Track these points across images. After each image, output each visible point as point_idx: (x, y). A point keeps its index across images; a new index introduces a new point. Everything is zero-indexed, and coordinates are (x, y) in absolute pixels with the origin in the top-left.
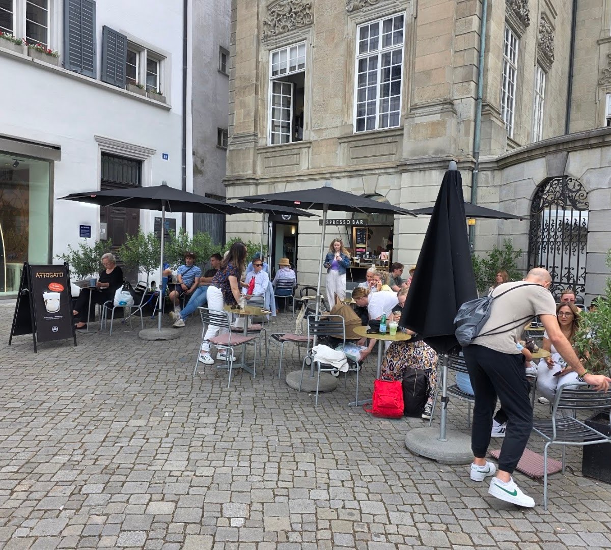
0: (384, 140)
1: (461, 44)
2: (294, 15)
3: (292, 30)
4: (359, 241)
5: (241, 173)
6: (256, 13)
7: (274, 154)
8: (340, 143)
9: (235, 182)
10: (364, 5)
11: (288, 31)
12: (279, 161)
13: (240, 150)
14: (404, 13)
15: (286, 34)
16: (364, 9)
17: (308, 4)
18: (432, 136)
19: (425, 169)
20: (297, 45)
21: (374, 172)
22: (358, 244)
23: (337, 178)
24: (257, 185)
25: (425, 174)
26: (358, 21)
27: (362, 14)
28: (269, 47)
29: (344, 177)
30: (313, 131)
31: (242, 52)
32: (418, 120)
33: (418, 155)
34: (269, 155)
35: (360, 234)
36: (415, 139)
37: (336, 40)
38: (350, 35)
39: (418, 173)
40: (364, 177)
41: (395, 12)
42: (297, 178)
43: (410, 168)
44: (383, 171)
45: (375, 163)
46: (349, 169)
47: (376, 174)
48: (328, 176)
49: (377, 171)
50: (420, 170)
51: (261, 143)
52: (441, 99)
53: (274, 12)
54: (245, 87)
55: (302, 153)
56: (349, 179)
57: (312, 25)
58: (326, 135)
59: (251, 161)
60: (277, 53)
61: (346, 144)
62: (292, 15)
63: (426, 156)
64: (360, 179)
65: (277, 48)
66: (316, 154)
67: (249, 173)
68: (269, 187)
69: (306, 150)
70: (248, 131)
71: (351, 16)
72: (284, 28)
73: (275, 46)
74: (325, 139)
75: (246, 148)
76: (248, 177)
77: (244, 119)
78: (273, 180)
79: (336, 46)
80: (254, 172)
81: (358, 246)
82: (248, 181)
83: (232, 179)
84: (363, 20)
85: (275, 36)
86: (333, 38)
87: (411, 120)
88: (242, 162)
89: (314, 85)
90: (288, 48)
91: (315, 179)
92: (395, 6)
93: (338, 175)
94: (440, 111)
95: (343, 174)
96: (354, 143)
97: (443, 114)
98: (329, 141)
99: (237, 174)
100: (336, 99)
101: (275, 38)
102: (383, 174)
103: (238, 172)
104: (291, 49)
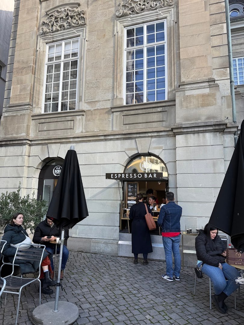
0: (154, 110)
1: (216, 41)
2: (70, 18)
3: (68, 28)
4: (130, 194)
5: (15, 135)
6: (36, 17)
7: (47, 120)
8: (113, 112)
9: (8, 143)
10: (131, 13)
11: (64, 30)
12: (52, 126)
13: (15, 116)
14: (165, 21)
15: (62, 31)
16: (131, 16)
17: (83, 11)
18: (203, 106)
19: (198, 132)
20: (71, 40)
21: (147, 135)
22: (130, 196)
23: (111, 140)
24: (30, 145)
25: (199, 136)
26: (125, 24)
27: (129, 19)
28: (46, 41)
29: (117, 139)
30: (86, 103)
31: (21, 43)
32: (188, 93)
33: (191, 120)
34: (43, 121)
35: (131, 188)
36: (187, 107)
37: (107, 37)
38: (119, 33)
39: (192, 135)
40: (137, 139)
41: (157, 19)
42: (71, 140)
43: (185, 130)
44: (156, 134)
45: (146, 128)
46: (123, 133)
47: (149, 137)
48: (103, 138)
49: (150, 135)
50: (194, 133)
51: (37, 111)
52: (205, 78)
53: (52, 16)
54: (23, 68)
55: (76, 120)
56: (122, 141)
57: (85, 26)
58: (98, 106)
59: (25, 125)
60: (53, 46)
61: (118, 113)
62: (68, 18)
63: (199, 121)
64: (133, 141)
65: (53, 42)
66: (89, 120)
67: (23, 135)
68: (42, 148)
69: (80, 117)
70: (23, 101)
71: (120, 20)
72: (61, 27)
73: (51, 40)
74: (98, 109)
75: (21, 115)
76: (22, 138)
77: (20, 92)
78: (46, 142)
79: (107, 41)
80: (28, 134)
81: (129, 198)
82: (21, 142)
83: (5, 140)
84: (130, 23)
85: (52, 32)
86: (104, 35)
87: (182, 92)
88: (17, 125)
89: (87, 68)
90: (63, 43)
91: (90, 141)
92: (158, 15)
93: (112, 137)
94: (208, 86)
95: (117, 137)
96: (126, 112)
97: (211, 88)
98: (102, 111)
99: (10, 136)
100: (107, 79)
101: (52, 34)
102: (155, 137)
103: (12, 134)
104: (66, 44)
